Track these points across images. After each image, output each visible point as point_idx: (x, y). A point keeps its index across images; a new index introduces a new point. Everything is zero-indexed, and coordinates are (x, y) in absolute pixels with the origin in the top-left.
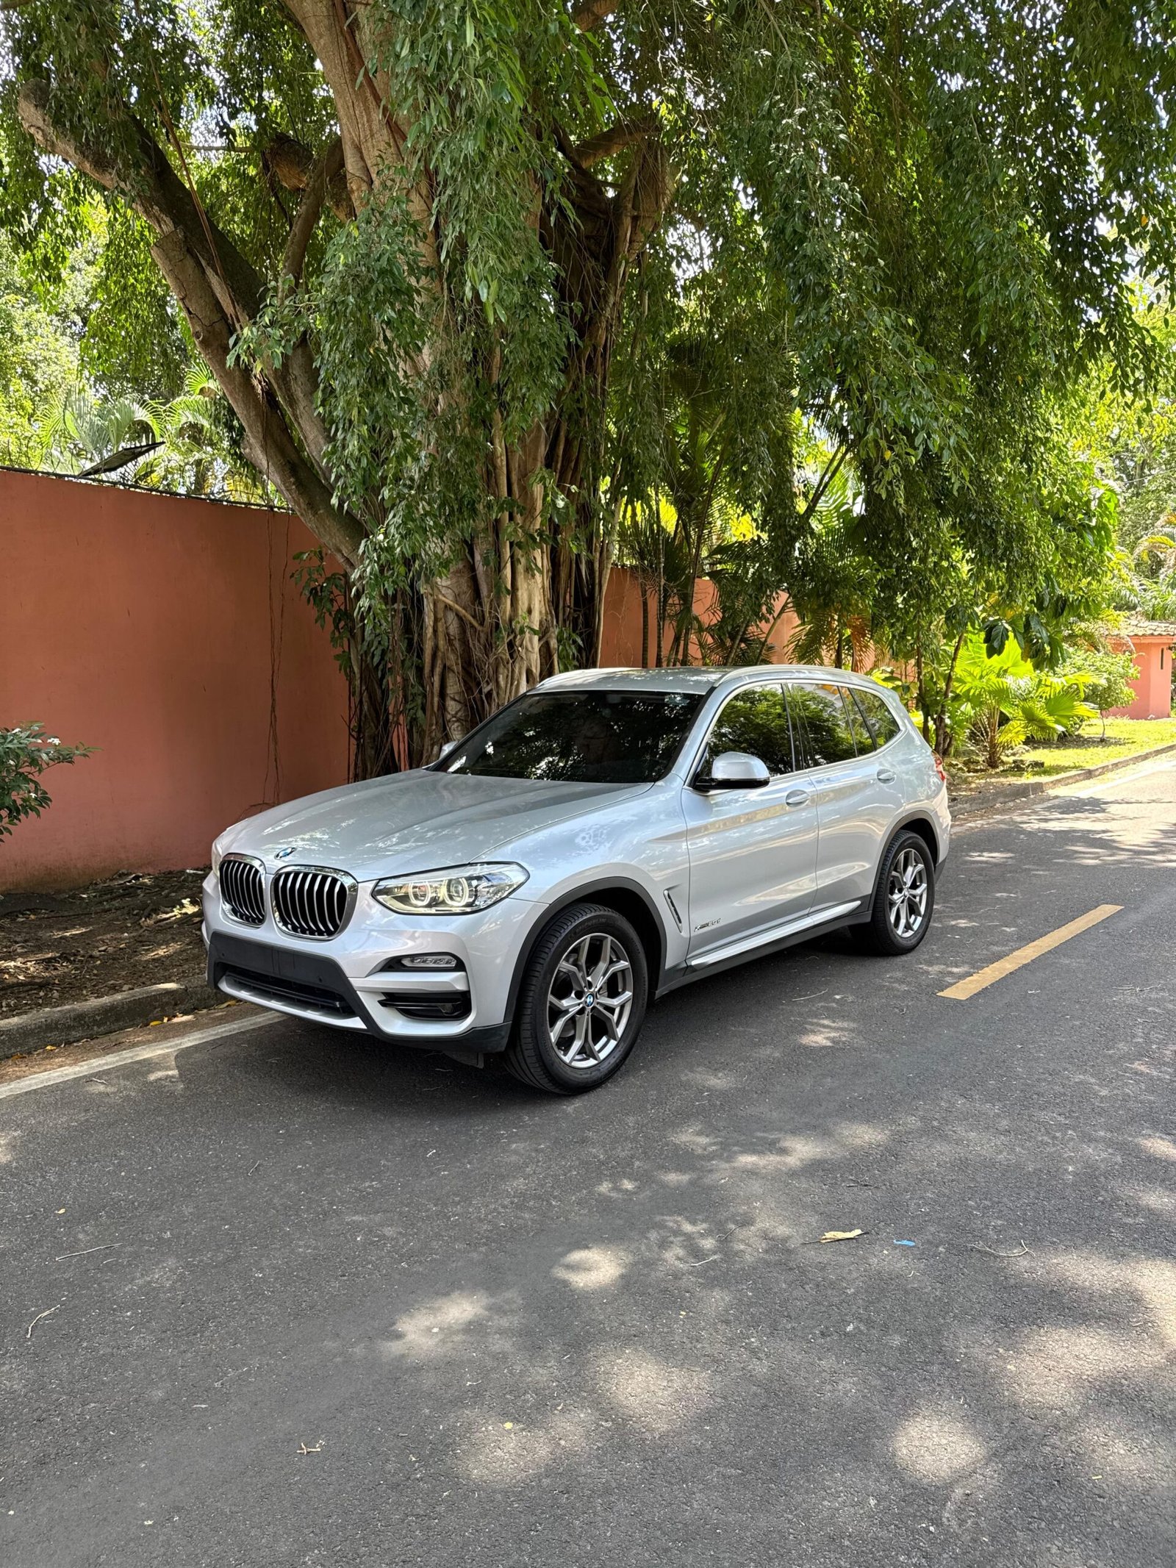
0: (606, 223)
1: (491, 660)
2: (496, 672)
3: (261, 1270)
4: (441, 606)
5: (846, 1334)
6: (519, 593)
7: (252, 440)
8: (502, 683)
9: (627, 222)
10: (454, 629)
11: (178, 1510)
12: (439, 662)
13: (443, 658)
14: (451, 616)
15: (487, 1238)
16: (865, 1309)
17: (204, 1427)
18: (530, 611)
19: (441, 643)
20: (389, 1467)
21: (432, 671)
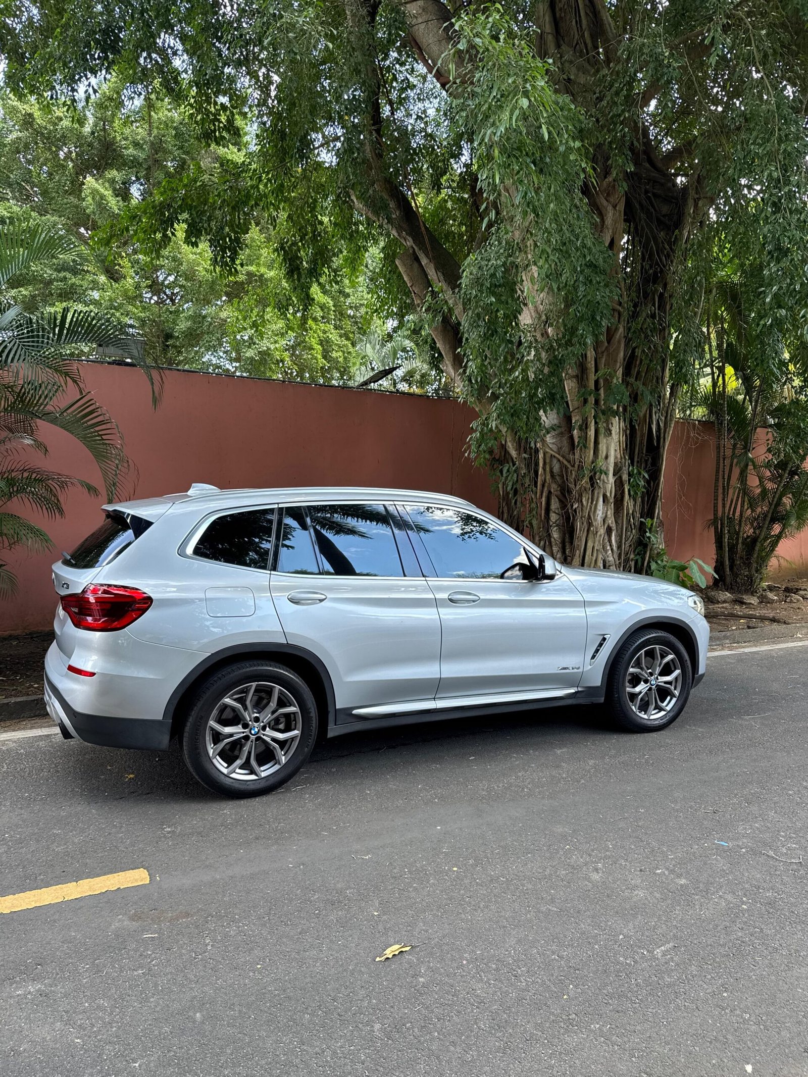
0: (676, 205)
1: (578, 488)
2: (581, 495)
3: (370, 790)
4: (548, 456)
5: (655, 873)
6: (600, 446)
7: (447, 362)
8: (585, 503)
9: (691, 202)
10: (556, 468)
11: (303, 864)
12: (546, 489)
13: (549, 486)
14: (555, 461)
15: (483, 798)
16: (674, 866)
17: (324, 840)
18: (607, 457)
19: (548, 477)
20: (395, 871)
21: (542, 494)
